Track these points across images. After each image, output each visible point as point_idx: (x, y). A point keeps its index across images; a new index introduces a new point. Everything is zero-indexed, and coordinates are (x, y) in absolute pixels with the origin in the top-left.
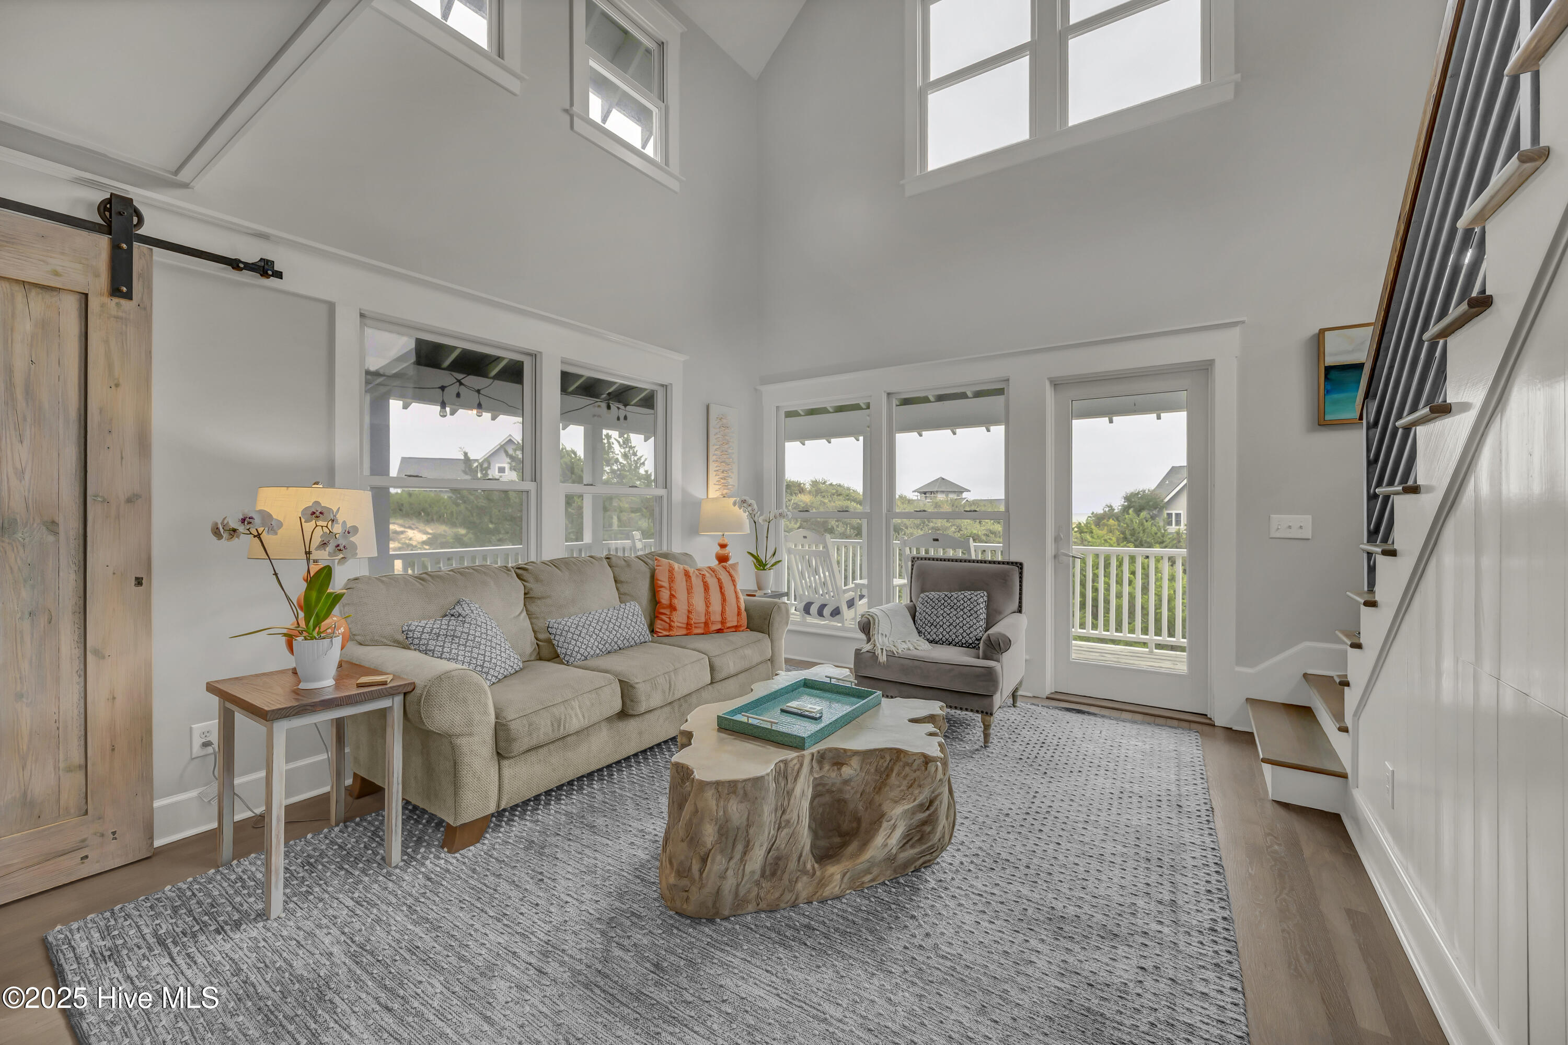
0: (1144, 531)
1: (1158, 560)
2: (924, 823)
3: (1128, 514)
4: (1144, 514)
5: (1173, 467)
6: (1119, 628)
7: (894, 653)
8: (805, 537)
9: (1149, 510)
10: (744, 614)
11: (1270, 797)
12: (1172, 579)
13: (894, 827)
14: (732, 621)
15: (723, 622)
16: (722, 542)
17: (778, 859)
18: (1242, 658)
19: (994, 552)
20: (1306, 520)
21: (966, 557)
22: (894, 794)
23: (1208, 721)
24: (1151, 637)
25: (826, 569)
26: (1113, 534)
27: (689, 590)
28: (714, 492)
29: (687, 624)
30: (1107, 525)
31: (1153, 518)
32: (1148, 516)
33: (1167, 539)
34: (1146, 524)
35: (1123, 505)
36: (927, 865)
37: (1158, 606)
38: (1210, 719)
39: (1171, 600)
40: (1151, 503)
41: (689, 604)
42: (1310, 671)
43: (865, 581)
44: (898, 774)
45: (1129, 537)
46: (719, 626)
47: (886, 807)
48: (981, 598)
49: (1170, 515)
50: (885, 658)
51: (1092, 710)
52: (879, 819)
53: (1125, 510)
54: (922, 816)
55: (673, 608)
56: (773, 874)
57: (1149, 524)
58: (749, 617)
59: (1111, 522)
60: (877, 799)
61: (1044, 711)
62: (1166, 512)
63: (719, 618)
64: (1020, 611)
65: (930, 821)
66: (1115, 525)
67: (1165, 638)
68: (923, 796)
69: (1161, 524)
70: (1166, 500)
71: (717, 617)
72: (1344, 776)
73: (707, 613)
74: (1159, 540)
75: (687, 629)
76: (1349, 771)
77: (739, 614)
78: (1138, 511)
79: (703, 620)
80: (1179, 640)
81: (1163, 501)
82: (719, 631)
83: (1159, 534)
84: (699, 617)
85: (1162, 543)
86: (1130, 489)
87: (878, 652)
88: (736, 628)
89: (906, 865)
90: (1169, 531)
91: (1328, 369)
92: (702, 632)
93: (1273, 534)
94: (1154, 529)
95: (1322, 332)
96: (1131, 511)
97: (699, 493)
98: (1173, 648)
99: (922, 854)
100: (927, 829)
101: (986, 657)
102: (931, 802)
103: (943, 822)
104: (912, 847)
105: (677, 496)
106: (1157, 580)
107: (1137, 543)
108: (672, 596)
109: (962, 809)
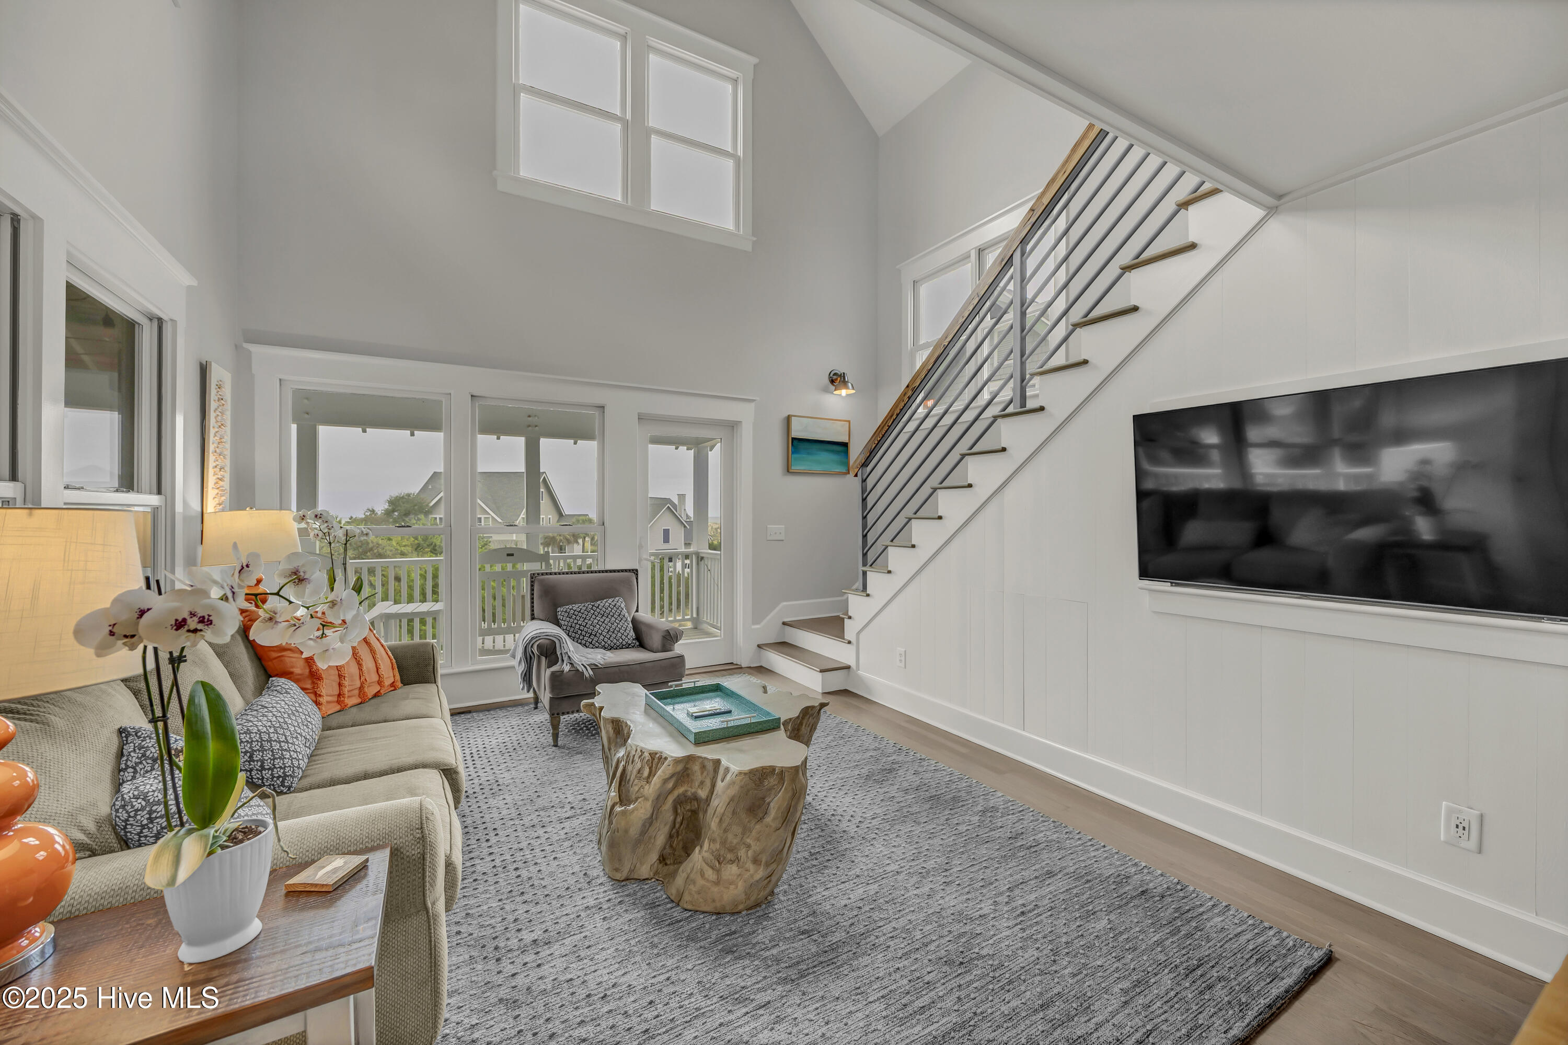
3: (392, 517)
4: (407, 518)
5: (435, 473)
7: (597, 666)
9: (412, 514)
14: (389, 678)
15: (380, 681)
20: (782, 528)
23: (739, 666)
29: (339, 695)
31: (417, 522)
32: (412, 520)
35: (386, 509)
38: (737, 664)
40: (416, 507)
42: (786, 620)
46: (376, 689)
48: (622, 603)
49: (434, 519)
50: (591, 673)
53: (388, 513)
55: (317, 677)
58: (401, 669)
62: (430, 516)
63: (375, 678)
64: (637, 610)
70: (431, 504)
71: (373, 677)
72: (849, 667)
73: (361, 673)
75: (338, 702)
76: (852, 663)
77: (393, 666)
78: (402, 515)
79: (358, 684)
81: (427, 505)
84: (353, 681)
86: (395, 492)
87: (581, 668)
88: (393, 687)
91: (793, 439)
92: (359, 701)
95: (789, 416)
96: (394, 514)
97: (195, 503)
101: (665, 650)
105: (179, 507)
108: (310, 660)
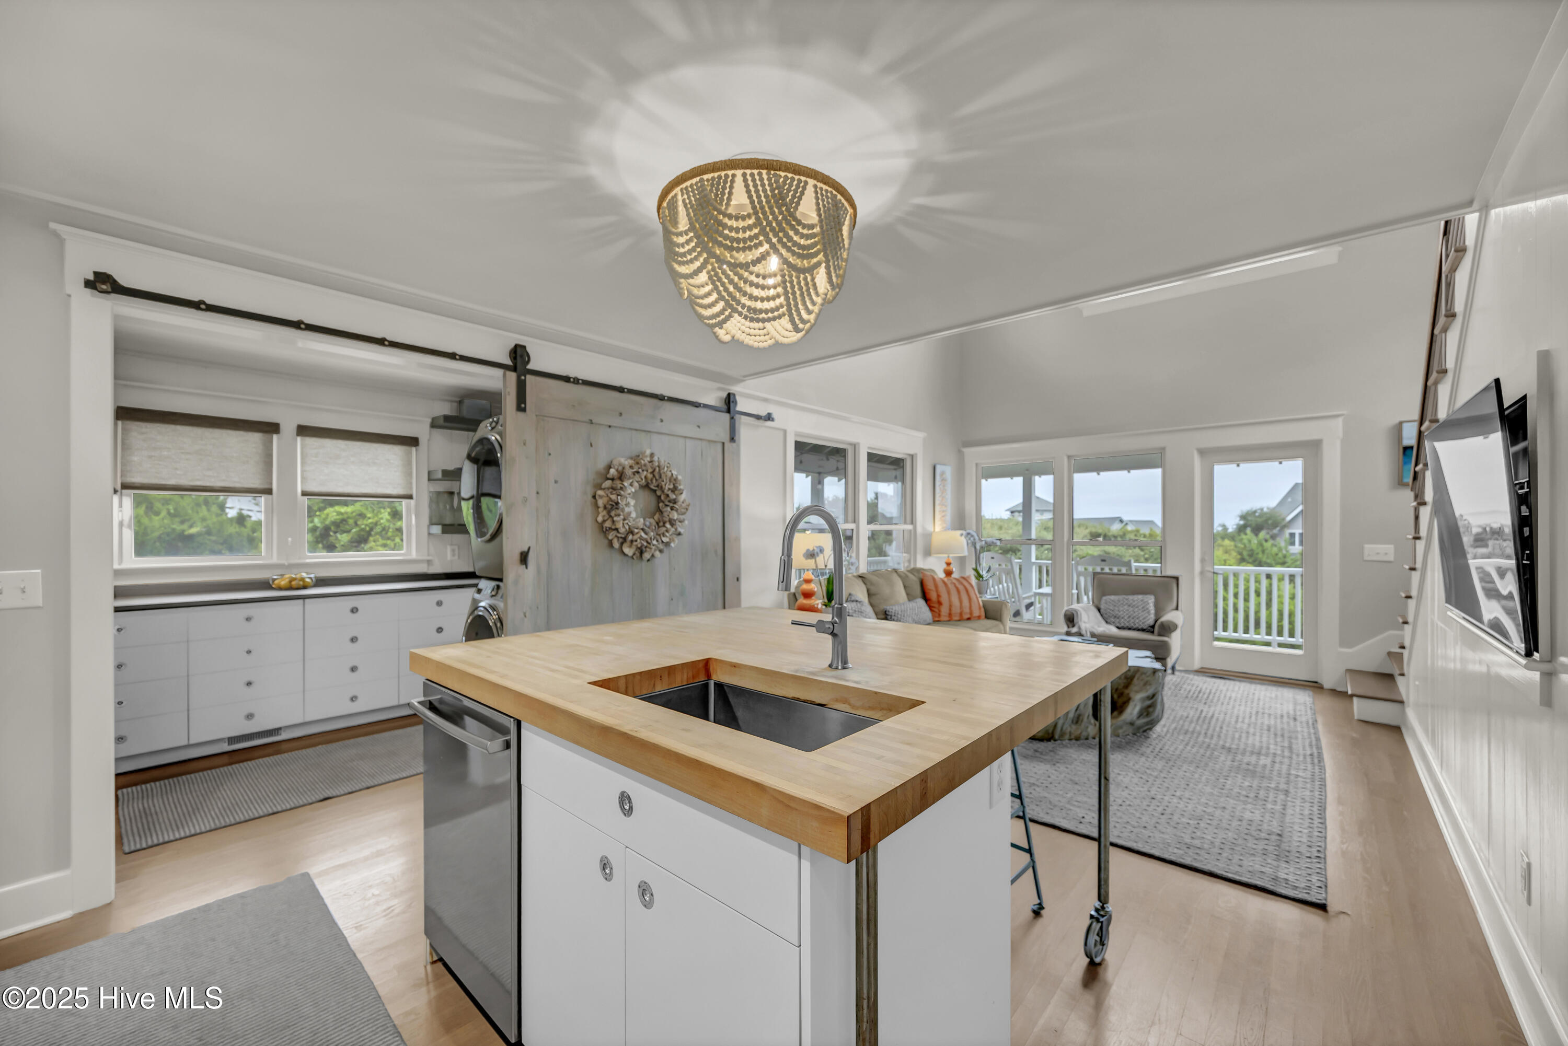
0: (1263, 552)
1: (1281, 579)
2: (1149, 706)
3: (1246, 534)
4: (1262, 534)
6: (1246, 631)
8: (993, 558)
9: (1268, 529)
10: (983, 610)
11: (1356, 717)
12: (1293, 597)
13: (1135, 705)
14: (976, 613)
15: (971, 613)
16: (948, 562)
17: (1079, 715)
18: (1345, 641)
19: (1155, 571)
20: (1390, 548)
21: (1129, 572)
22: (1136, 688)
23: (1319, 686)
24: (1274, 638)
25: (1009, 580)
26: (1230, 555)
27: (949, 593)
28: (938, 529)
29: (949, 613)
30: (1222, 546)
31: (1273, 537)
32: (1268, 537)
33: (1288, 560)
34: (1265, 544)
35: (1238, 525)
36: (1150, 729)
37: (1281, 619)
38: (1320, 684)
39: (1291, 615)
40: (1270, 522)
41: (950, 601)
43: (1047, 590)
44: (1138, 679)
45: (1246, 557)
46: (968, 616)
47: (1132, 695)
48: (1151, 600)
49: (1292, 535)
50: (1089, 636)
51: (1231, 677)
52: (1128, 700)
53: (1241, 529)
54: (1148, 703)
55: (940, 603)
56: (1077, 722)
57: (1270, 542)
58: (986, 611)
59: (1227, 542)
60: (1126, 691)
61: (1196, 677)
62: (1287, 532)
64: (1177, 608)
65: (1153, 706)
66: (1231, 546)
67: (1286, 639)
68: (1150, 692)
69: (1283, 544)
70: (1289, 518)
71: (967, 610)
72: (1402, 702)
73: (961, 607)
74: (1281, 561)
75: (949, 617)
76: (1405, 698)
77: (980, 608)
78: (1257, 530)
79: (959, 611)
80: (1298, 640)
81: (1284, 519)
82: (969, 619)
83: (1280, 555)
84: (956, 610)
85: (1283, 564)
86: (1246, 507)
87: (1084, 632)
88: (979, 618)
89: (1139, 728)
90: (1292, 551)
91: (1405, 448)
92: (958, 619)
93: (1366, 558)
94: (1275, 550)
95: (1401, 423)
96: (1248, 531)
97: (930, 528)
98: (1292, 646)
99: (1147, 724)
100: (1151, 710)
101: (1160, 635)
102: (1154, 696)
103: (1159, 707)
104: (1144, 718)
105: (919, 530)
106: (1279, 596)
107: (1257, 563)
108: (939, 596)
109: (1166, 706)
